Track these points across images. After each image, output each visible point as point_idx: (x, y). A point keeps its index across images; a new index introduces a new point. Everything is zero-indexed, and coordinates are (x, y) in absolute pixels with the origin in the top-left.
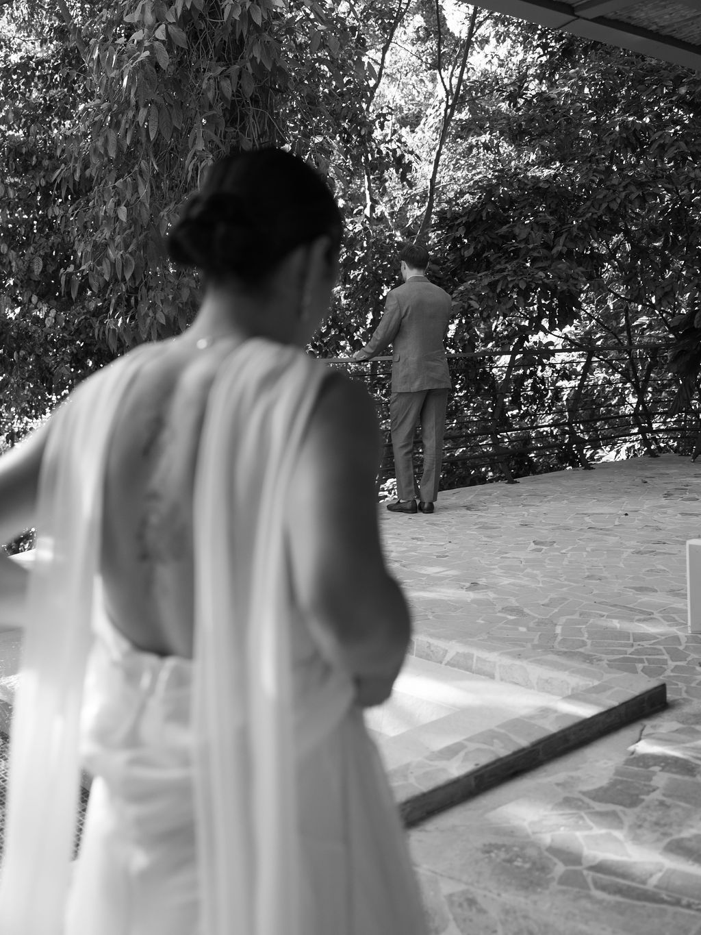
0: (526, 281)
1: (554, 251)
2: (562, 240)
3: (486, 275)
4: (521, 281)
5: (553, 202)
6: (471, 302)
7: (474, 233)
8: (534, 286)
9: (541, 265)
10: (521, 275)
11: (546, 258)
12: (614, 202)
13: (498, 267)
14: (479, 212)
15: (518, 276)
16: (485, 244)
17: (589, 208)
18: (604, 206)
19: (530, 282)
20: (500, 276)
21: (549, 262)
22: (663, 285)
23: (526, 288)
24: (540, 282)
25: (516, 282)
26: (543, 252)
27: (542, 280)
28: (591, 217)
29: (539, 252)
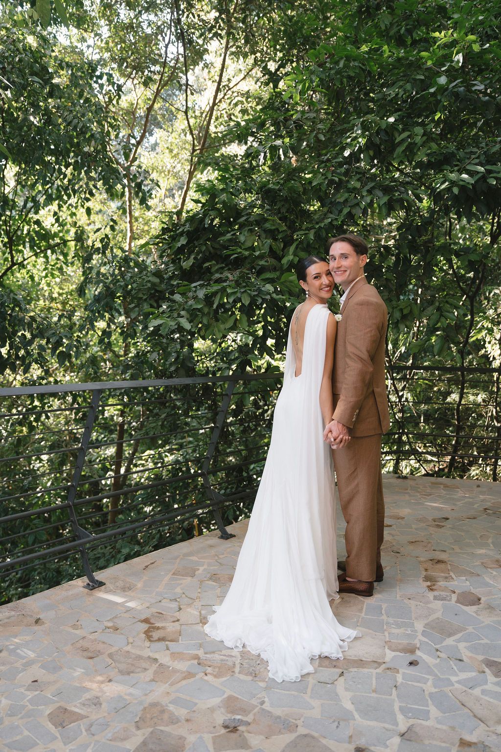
0: (250, 295)
1: (285, 261)
2: (292, 249)
3: (202, 286)
4: (245, 295)
5: (283, 205)
6: (180, 319)
7: (195, 242)
8: (260, 301)
9: (268, 275)
10: (245, 287)
11: (275, 269)
12: (357, 207)
13: (217, 276)
14: (202, 220)
15: (241, 288)
16: (207, 254)
17: (325, 215)
18: (346, 211)
19: (254, 295)
20: (219, 287)
21: (278, 273)
22: (401, 307)
23: (250, 304)
24: (268, 297)
25: (239, 295)
26: (272, 261)
27: (270, 294)
28: (330, 223)
29: (267, 261)
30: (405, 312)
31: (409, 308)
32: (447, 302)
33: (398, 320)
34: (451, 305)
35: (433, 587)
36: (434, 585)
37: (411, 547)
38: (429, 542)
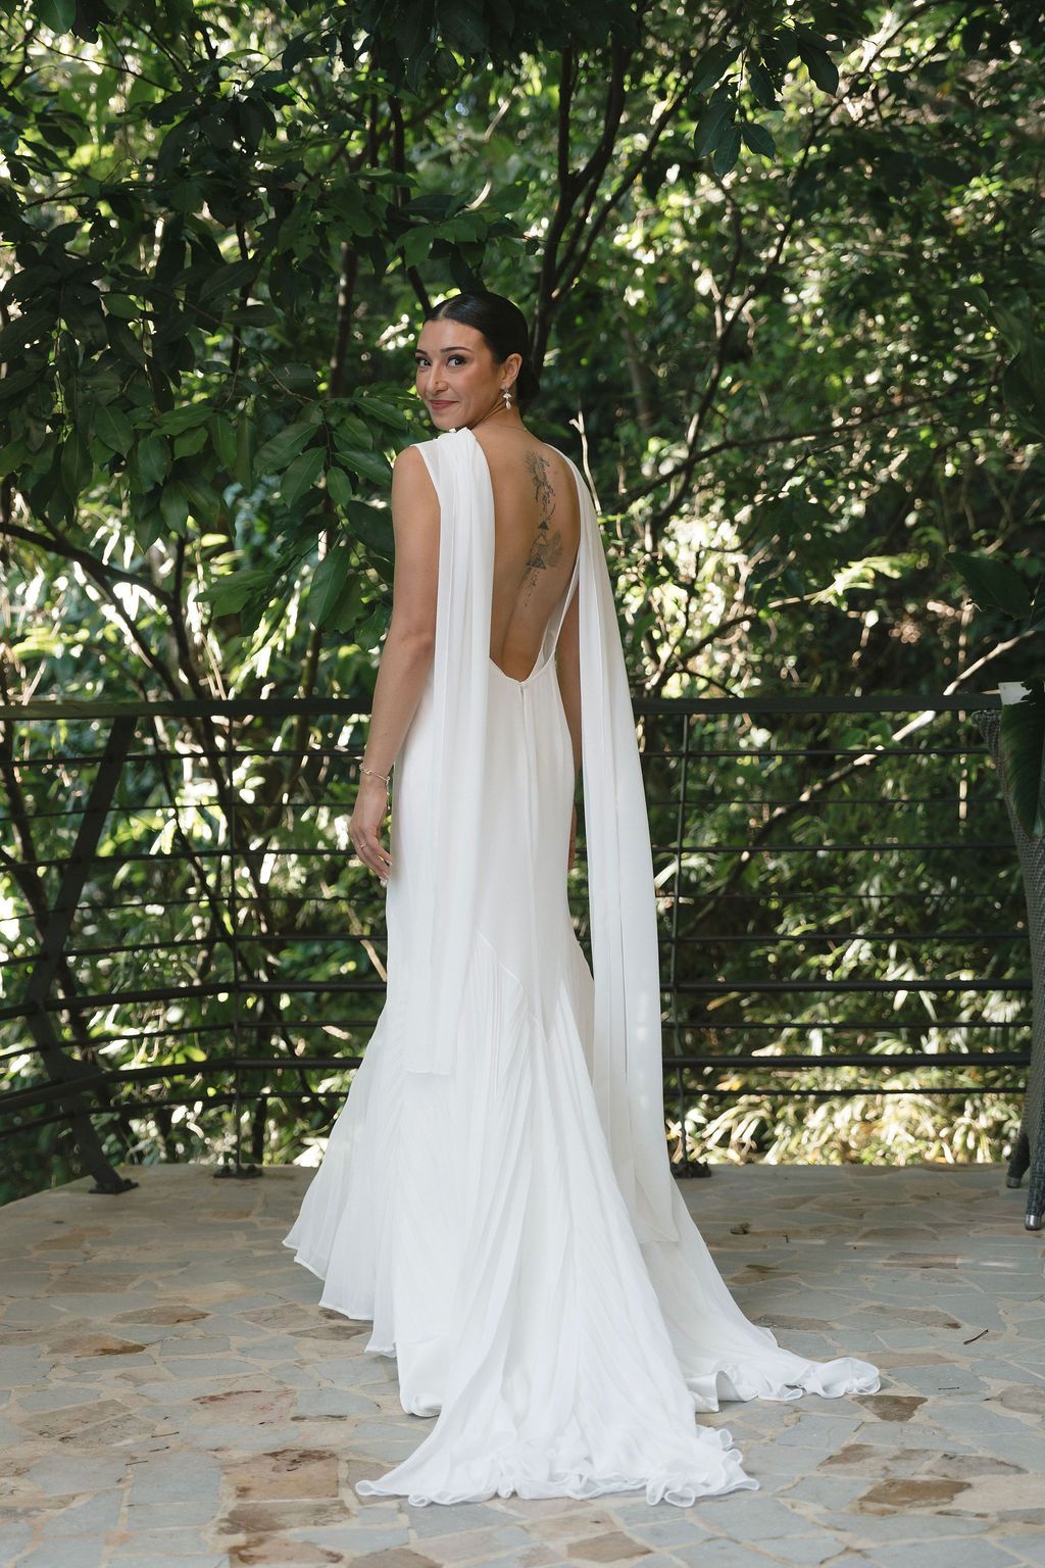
30: (186, 448)
31: (202, 436)
32: (356, 410)
33: (157, 484)
34: (371, 419)
35: (255, 1551)
36: (261, 1541)
37: (206, 1416)
38: (287, 1392)
